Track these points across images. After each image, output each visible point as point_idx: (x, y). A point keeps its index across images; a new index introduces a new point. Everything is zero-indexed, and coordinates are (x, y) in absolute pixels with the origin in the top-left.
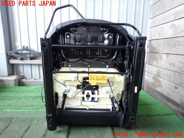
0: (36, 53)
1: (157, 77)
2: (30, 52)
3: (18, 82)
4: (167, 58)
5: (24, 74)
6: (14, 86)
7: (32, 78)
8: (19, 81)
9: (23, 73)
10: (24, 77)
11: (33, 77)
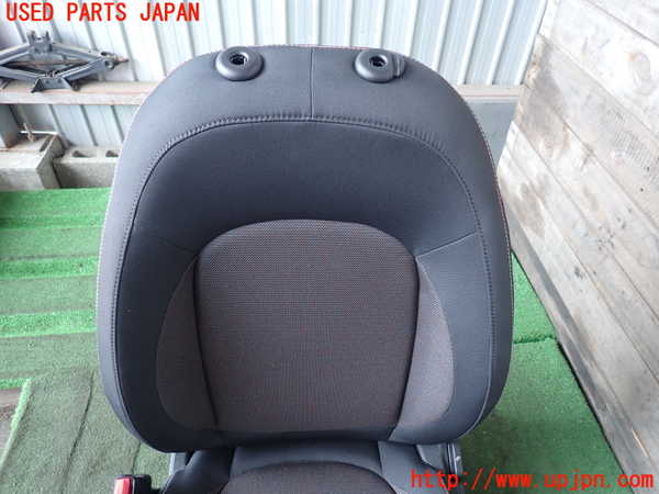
0: (89, 59)
1: (535, 195)
2: (65, 57)
3: (51, 171)
4: (582, 162)
5: (60, 128)
6: (42, 189)
7: (96, 144)
8: (52, 164)
9: (56, 127)
10: (66, 145)
11: (98, 141)
